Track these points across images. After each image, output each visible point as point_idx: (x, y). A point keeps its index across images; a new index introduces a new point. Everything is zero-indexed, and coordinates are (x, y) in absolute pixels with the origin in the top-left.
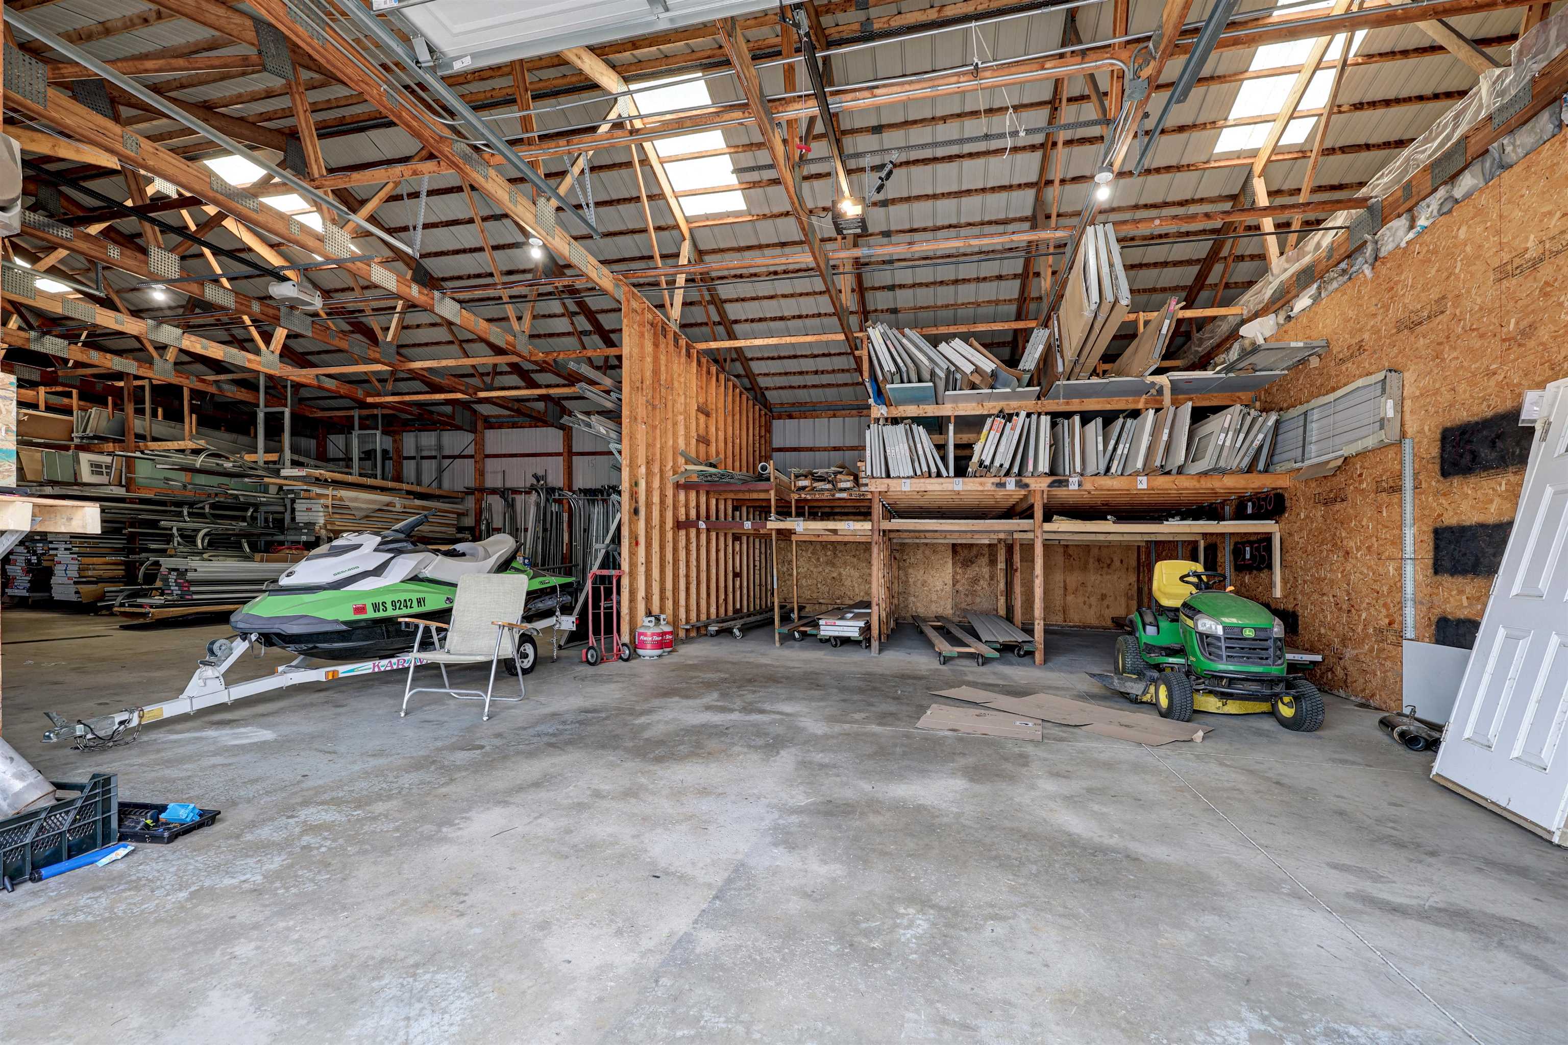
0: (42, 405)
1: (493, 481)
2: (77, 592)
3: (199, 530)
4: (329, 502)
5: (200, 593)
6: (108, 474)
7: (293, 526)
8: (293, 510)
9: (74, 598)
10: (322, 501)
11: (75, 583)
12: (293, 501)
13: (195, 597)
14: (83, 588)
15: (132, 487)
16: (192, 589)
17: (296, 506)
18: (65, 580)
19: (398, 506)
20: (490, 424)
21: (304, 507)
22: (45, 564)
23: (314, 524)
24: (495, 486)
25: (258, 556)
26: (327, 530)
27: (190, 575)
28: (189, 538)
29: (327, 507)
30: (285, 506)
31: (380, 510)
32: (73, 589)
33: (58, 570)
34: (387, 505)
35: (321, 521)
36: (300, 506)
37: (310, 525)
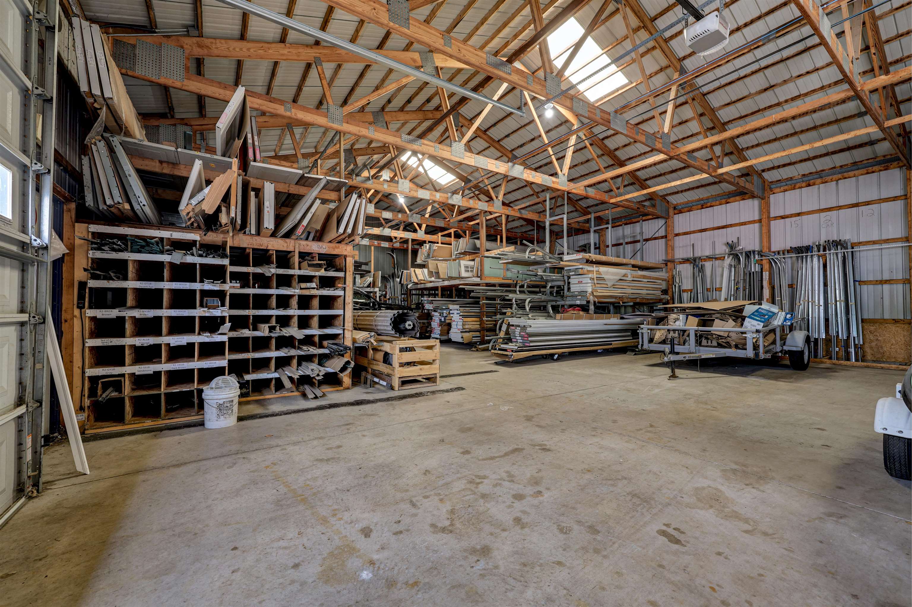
0: (440, 242)
1: (680, 254)
2: (462, 337)
3: (525, 300)
4: (595, 276)
5: (536, 341)
6: (472, 271)
7: (570, 294)
8: (569, 283)
9: (460, 340)
10: (590, 276)
11: (462, 332)
12: (569, 278)
13: (531, 344)
14: (466, 335)
15: (483, 278)
16: (530, 339)
17: (570, 280)
18: (456, 330)
19: (629, 276)
20: (679, 210)
21: (576, 281)
22: (447, 321)
23: (586, 292)
24: (689, 256)
25: (558, 316)
26: (594, 296)
27: (529, 330)
28: (521, 306)
29: (593, 279)
30: (564, 281)
31: (621, 280)
32: (460, 335)
33: (454, 324)
34: (624, 276)
35: (590, 290)
36: (574, 280)
37: (583, 293)
